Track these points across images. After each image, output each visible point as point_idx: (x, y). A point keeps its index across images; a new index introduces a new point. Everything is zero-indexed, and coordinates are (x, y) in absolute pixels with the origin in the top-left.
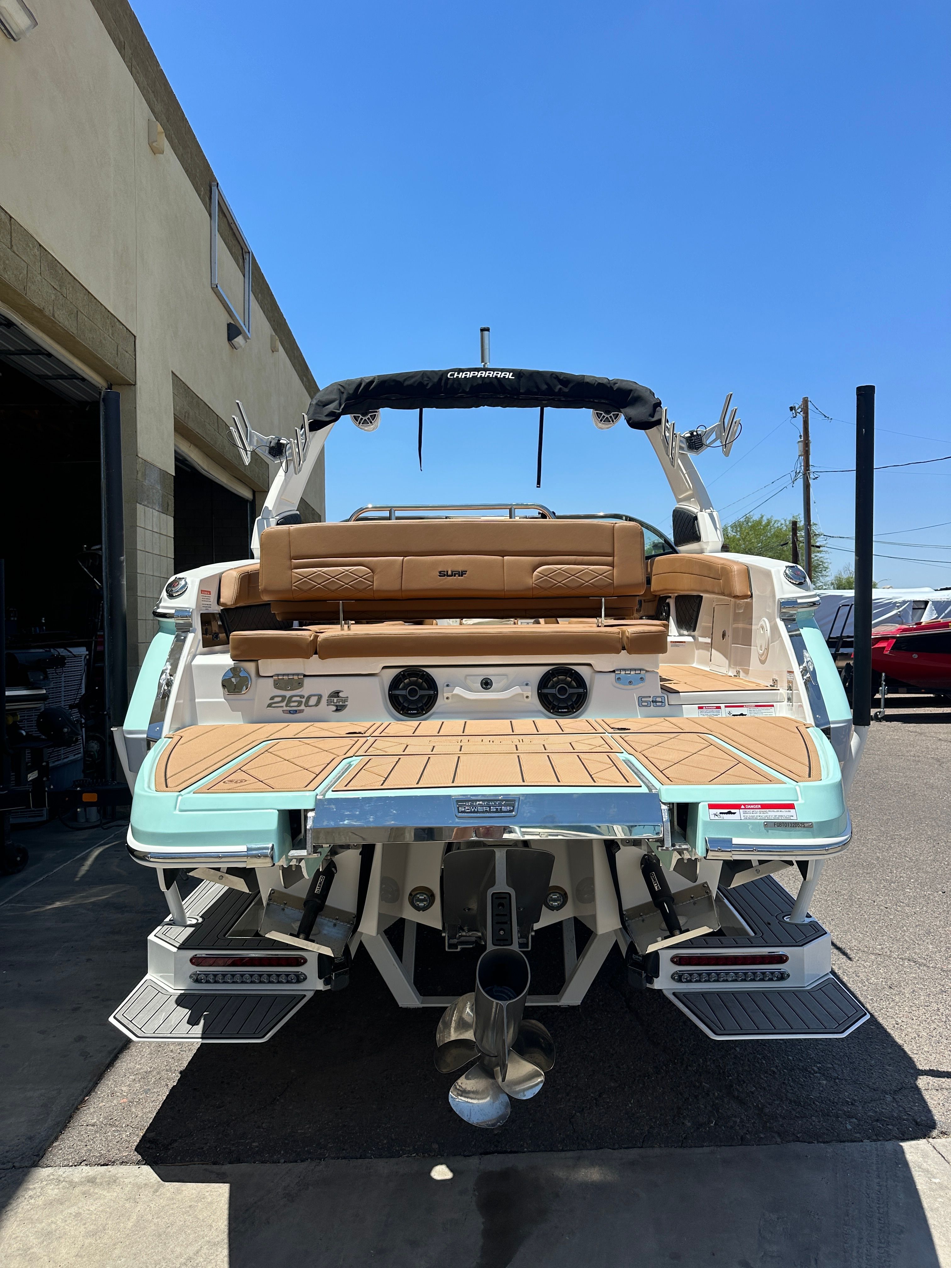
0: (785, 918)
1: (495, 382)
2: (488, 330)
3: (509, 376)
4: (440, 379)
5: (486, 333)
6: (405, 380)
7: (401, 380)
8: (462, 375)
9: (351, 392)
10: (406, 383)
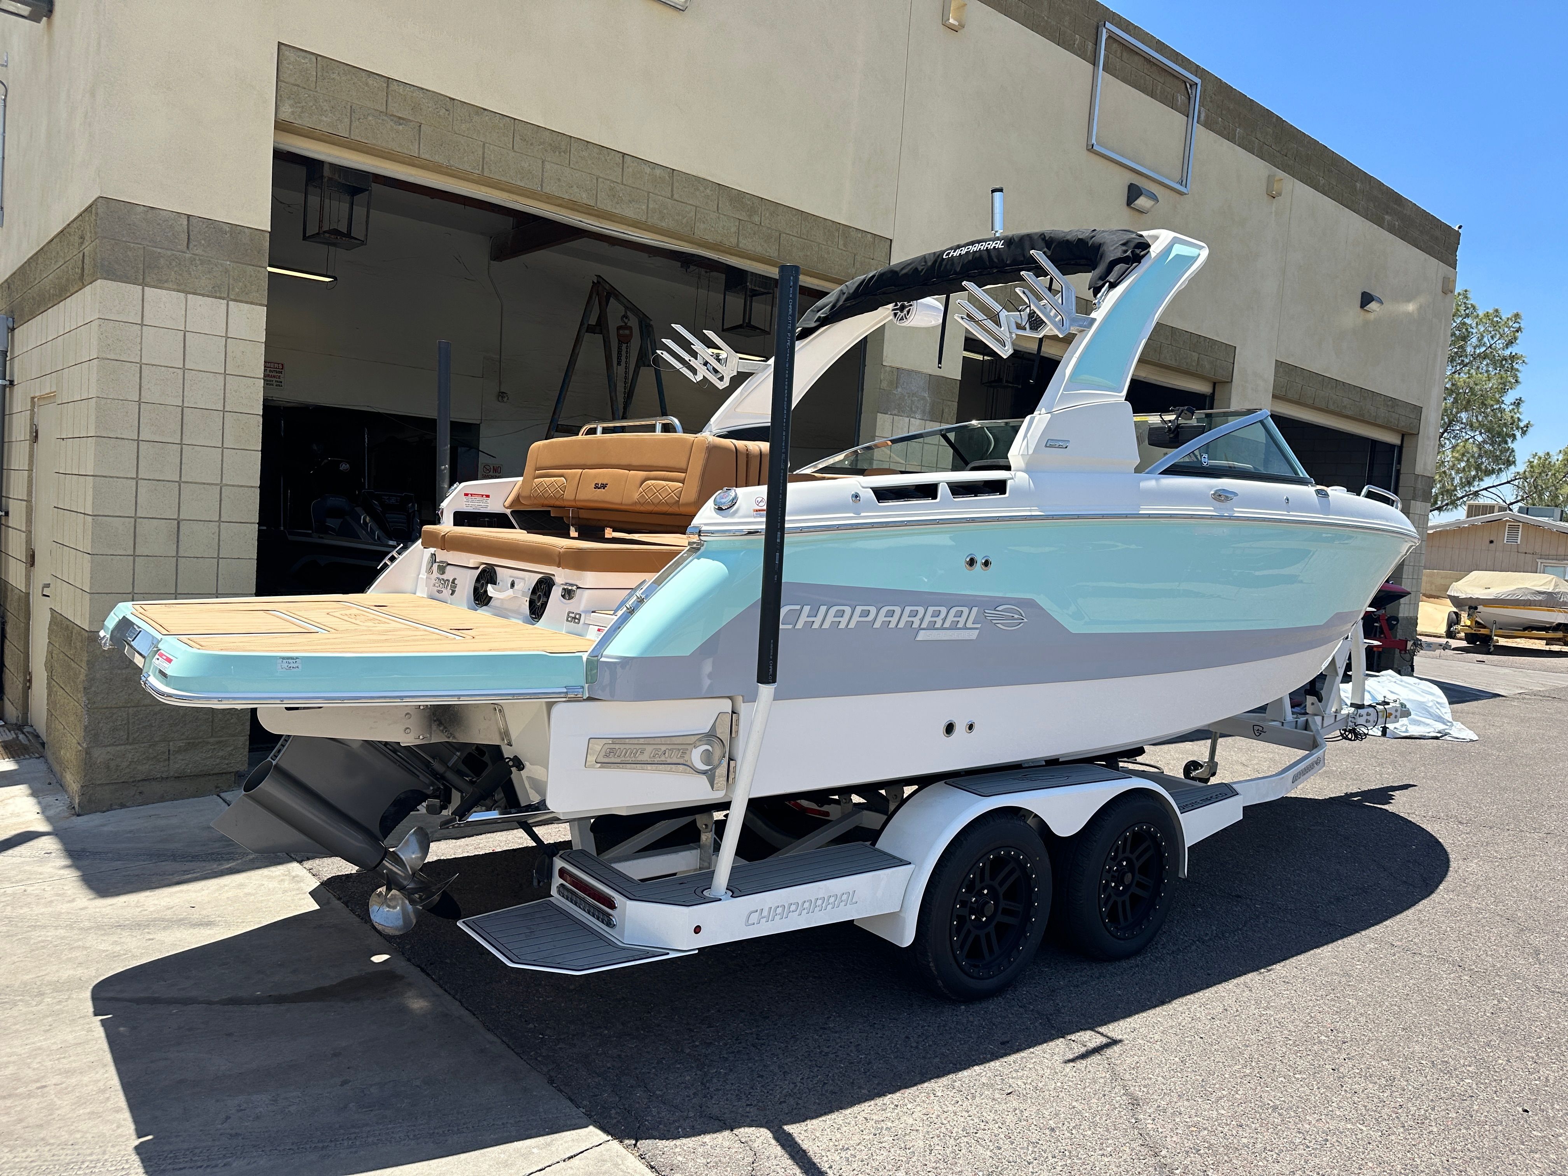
0: (704, 893)
1: (985, 254)
2: (1001, 190)
3: (999, 245)
4: (935, 261)
5: (997, 194)
6: (902, 269)
7: (898, 269)
8: (957, 253)
9: (851, 291)
10: (904, 272)
